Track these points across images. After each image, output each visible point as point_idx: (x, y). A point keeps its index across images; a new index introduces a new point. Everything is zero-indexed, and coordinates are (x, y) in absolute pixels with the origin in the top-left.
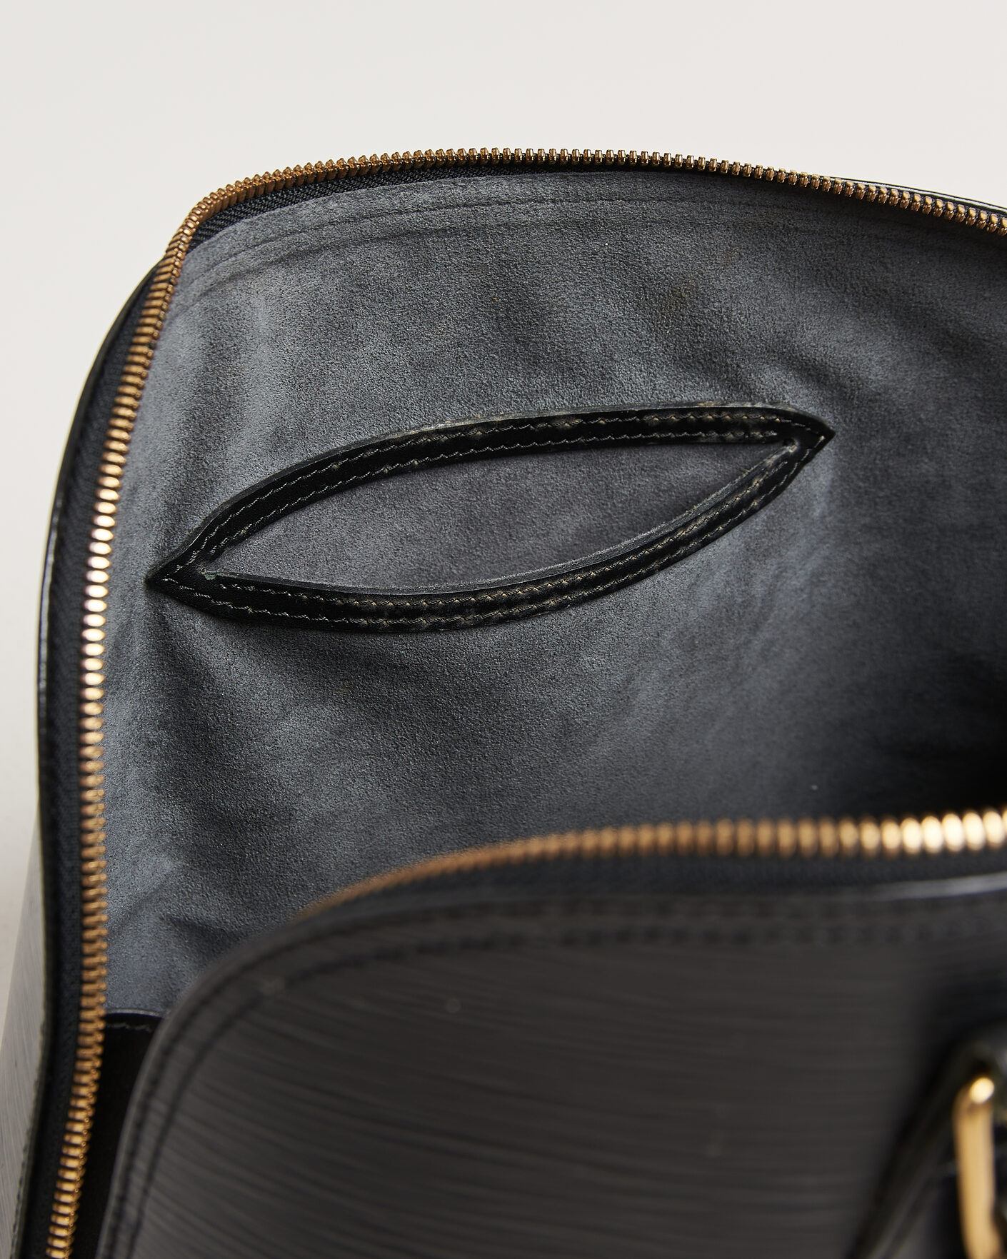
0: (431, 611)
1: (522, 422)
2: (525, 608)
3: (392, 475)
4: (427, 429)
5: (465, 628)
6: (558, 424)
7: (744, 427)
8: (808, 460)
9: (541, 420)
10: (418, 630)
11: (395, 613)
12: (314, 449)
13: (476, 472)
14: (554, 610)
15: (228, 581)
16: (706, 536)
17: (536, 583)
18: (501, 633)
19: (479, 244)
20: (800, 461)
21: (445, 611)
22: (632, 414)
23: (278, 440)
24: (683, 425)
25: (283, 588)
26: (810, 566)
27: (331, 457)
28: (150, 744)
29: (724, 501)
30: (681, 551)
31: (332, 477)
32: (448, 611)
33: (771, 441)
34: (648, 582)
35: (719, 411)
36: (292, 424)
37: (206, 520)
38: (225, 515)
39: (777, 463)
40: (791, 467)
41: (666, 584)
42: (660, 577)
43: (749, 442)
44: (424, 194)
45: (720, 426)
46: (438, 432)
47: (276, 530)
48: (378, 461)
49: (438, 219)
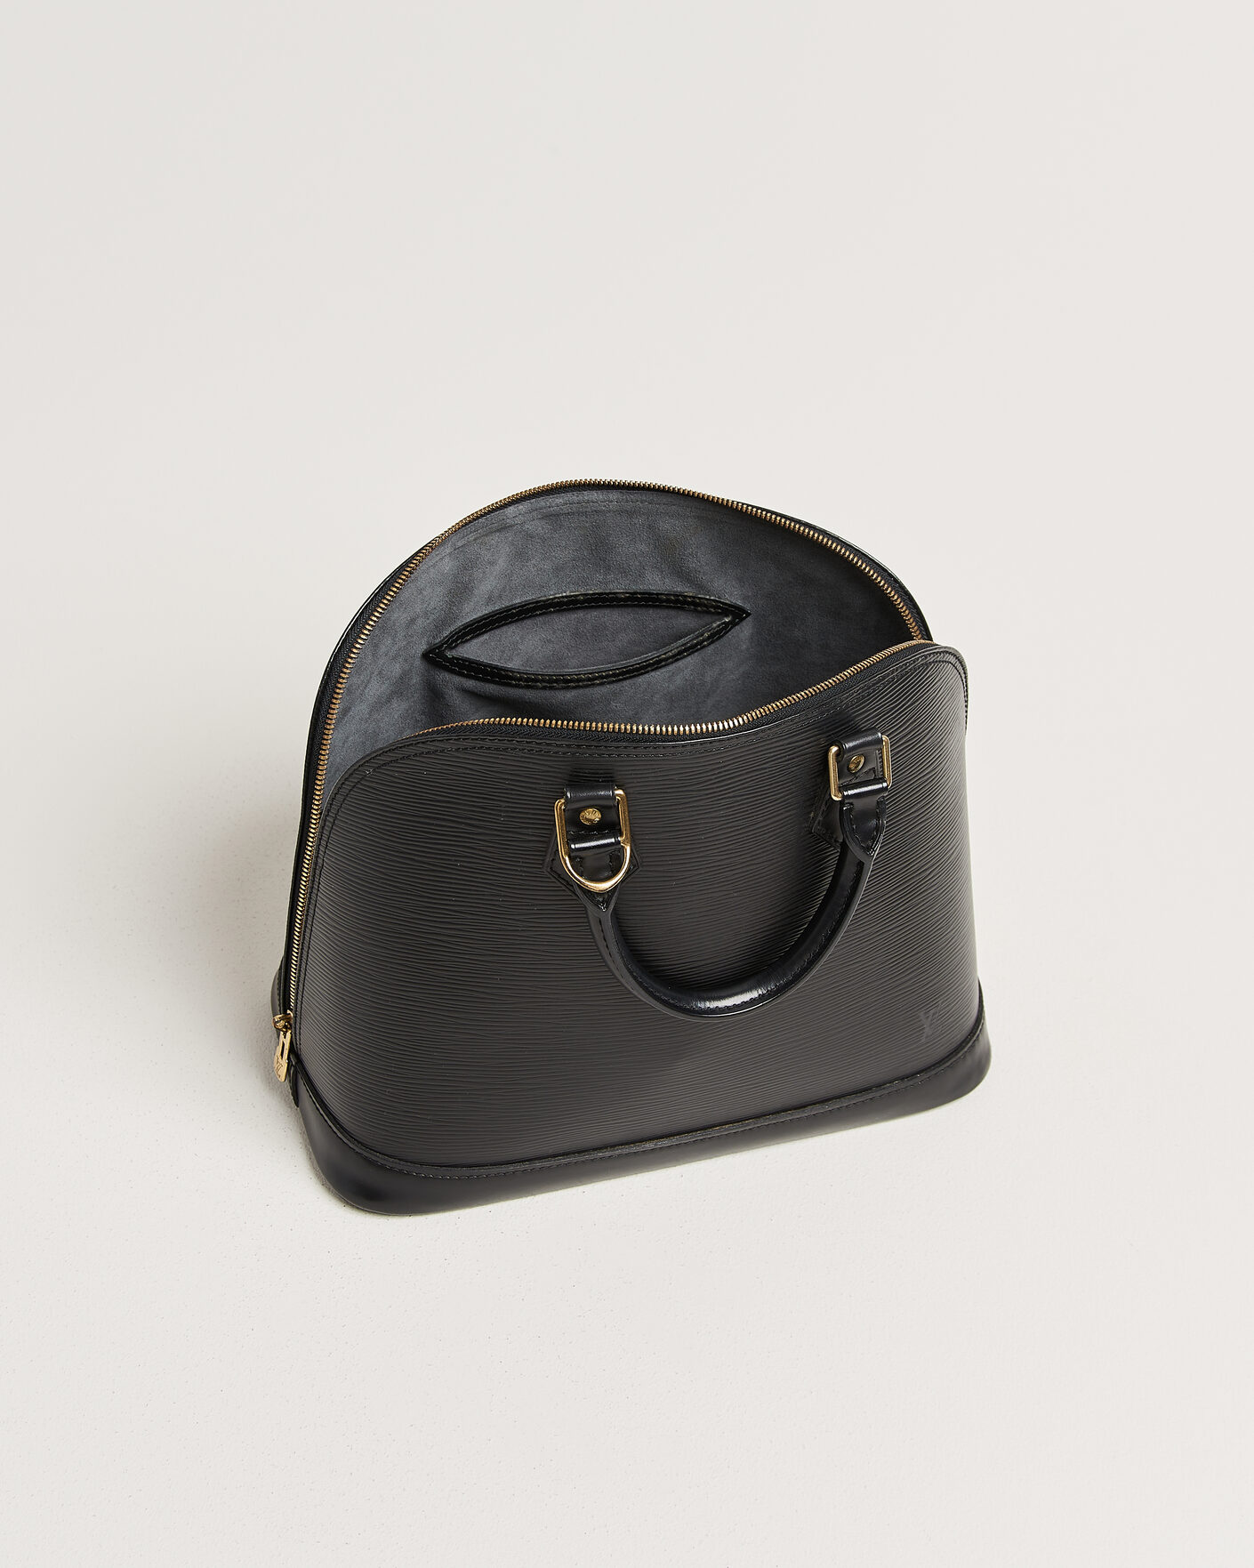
0: (543, 681)
1: (602, 594)
2: (585, 683)
3: (540, 614)
4: (557, 596)
5: (558, 689)
6: (618, 595)
7: (705, 606)
8: (737, 624)
9: (611, 593)
10: (537, 688)
11: (527, 680)
12: (506, 603)
13: (580, 614)
14: (598, 685)
15: (457, 659)
16: (678, 657)
17: (590, 674)
18: (574, 693)
19: (584, 518)
20: (733, 624)
21: (549, 682)
22: (653, 594)
23: (490, 600)
24: (677, 601)
25: (481, 665)
26: (741, 670)
27: (514, 607)
28: (417, 721)
29: (687, 643)
30: (663, 663)
31: (513, 615)
32: (550, 681)
33: (719, 614)
34: (647, 675)
35: (694, 597)
36: (496, 593)
37: (451, 632)
38: (460, 631)
39: (719, 626)
40: (726, 628)
41: (656, 676)
42: (653, 674)
43: (709, 613)
44: (559, 500)
45: (693, 603)
46: (563, 597)
47: (486, 636)
48: (535, 609)
49: (565, 509)
